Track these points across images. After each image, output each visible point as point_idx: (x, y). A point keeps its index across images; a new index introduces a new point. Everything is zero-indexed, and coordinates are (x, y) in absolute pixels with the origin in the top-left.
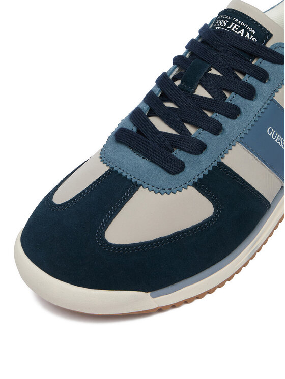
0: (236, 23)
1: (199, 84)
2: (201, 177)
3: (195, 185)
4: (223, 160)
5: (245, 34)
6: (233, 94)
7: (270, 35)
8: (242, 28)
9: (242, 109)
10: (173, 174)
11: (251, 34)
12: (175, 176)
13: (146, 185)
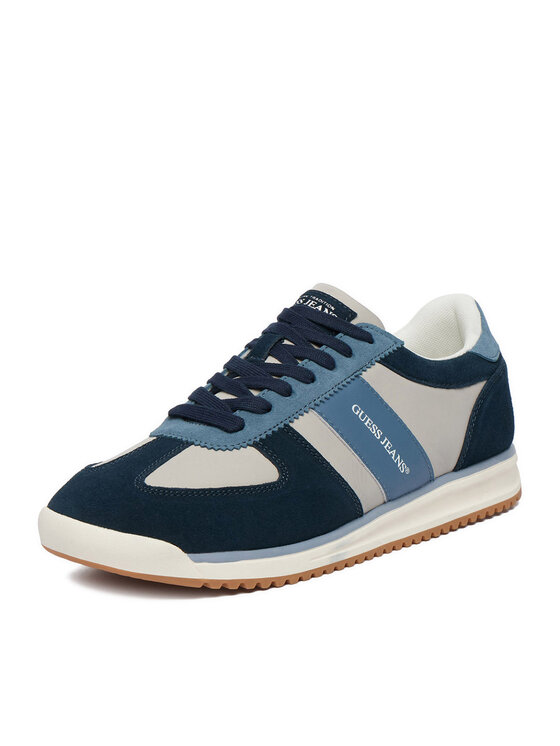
0: (312, 300)
1: (269, 355)
2: (264, 437)
3: (255, 445)
4: (291, 425)
5: (323, 309)
6: (306, 360)
7: (354, 315)
8: (319, 304)
9: (317, 376)
10: (231, 432)
11: (330, 310)
12: (233, 435)
13: (197, 443)
